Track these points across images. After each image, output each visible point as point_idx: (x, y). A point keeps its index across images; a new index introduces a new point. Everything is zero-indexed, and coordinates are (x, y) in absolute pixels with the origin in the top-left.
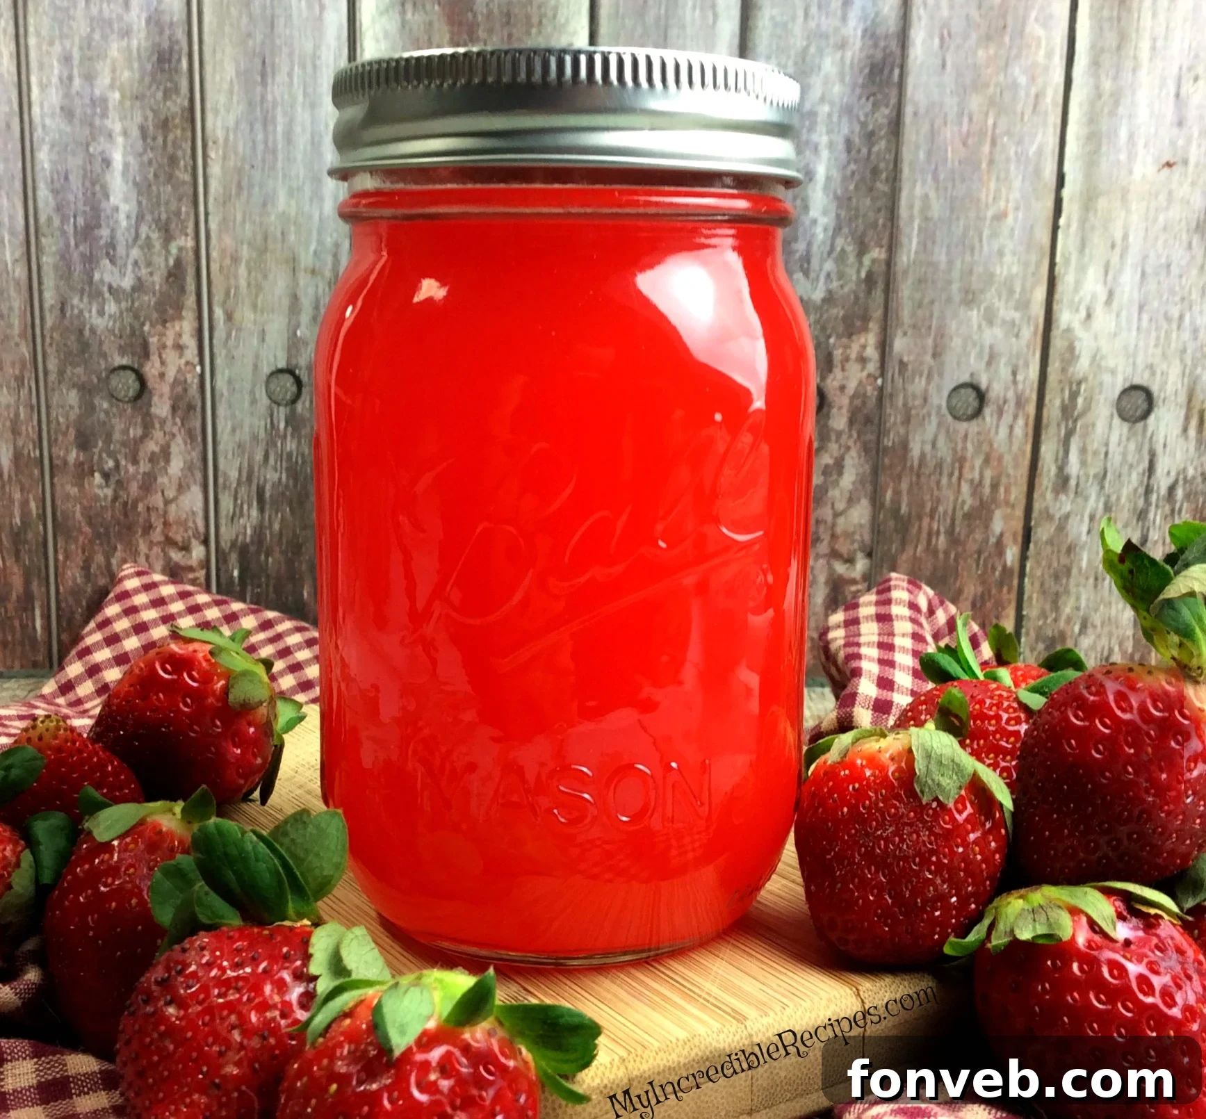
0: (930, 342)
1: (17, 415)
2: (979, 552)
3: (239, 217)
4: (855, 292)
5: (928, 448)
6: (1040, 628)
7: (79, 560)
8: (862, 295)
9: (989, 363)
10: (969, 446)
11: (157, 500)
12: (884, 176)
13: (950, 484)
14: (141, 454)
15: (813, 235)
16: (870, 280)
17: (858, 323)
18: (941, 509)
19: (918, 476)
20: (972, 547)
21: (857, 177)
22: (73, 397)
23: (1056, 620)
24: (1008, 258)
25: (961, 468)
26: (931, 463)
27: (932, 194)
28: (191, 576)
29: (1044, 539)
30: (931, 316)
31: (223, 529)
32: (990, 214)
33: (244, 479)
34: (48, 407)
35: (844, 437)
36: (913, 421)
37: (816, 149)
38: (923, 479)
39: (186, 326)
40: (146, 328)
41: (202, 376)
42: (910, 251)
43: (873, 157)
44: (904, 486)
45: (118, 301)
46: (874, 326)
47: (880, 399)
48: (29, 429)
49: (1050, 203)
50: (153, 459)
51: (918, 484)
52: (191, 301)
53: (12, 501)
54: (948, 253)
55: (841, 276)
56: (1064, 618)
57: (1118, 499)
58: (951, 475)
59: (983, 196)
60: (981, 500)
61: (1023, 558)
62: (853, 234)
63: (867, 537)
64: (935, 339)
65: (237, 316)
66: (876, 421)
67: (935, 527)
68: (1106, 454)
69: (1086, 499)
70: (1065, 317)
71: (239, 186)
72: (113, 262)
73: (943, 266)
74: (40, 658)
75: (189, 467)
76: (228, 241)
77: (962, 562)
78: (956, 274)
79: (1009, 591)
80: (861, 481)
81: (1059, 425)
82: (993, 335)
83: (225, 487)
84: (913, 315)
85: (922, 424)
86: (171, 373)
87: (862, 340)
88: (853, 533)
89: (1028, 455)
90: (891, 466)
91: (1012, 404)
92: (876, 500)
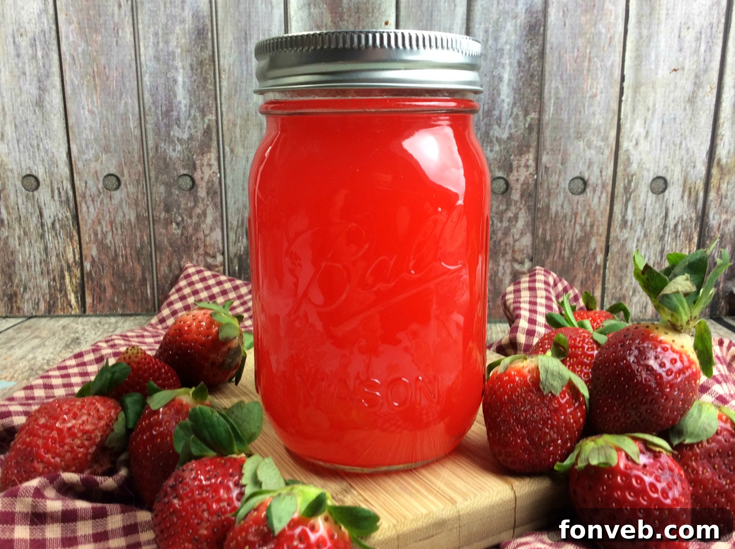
0: (560, 157)
1: (137, 197)
2: (584, 258)
3: (236, 105)
4: (523, 134)
5: (559, 208)
6: (614, 293)
7: (166, 263)
8: (526, 135)
9: (589, 167)
10: (579, 207)
11: (201, 235)
12: (536, 78)
13: (570, 225)
14: (193, 214)
15: (502, 107)
16: (530, 128)
17: (525, 149)
18: (566, 238)
19: (555, 222)
20: (581, 255)
21: (523, 79)
22: (162, 189)
23: (621, 289)
24: (597, 117)
25: (575, 218)
26: (561, 215)
27: (560, 86)
28: (217, 269)
29: (615, 250)
30: (560, 145)
31: (231, 248)
32: (588, 95)
33: (240, 225)
34: (151, 193)
35: (519, 203)
36: (552, 196)
37: (503, 67)
38: (557, 223)
39: (213, 155)
40: (195, 157)
41: (220, 178)
42: (549, 114)
43: (531, 69)
44: (548, 227)
45: (182, 145)
46: (532, 150)
47: (536, 185)
48: (143, 204)
49: (618, 89)
50: (199, 216)
51: (554, 225)
52: (214, 144)
53: (136, 236)
54: (568, 114)
55: (516, 126)
56: (625, 288)
57: (651, 231)
58: (571, 221)
59: (585, 87)
60: (585, 233)
61: (605, 260)
62: (522, 106)
63: (530, 251)
64: (562, 156)
65: (236, 150)
66: (534, 195)
67: (563, 246)
68: (645, 209)
69: (635, 231)
70: (625, 144)
71: (236, 91)
72: (179, 127)
73: (566, 121)
74: (150, 307)
75: (215, 220)
76: (231, 116)
77: (576, 262)
78: (572, 124)
79: (599, 276)
80: (527, 224)
81: (623, 196)
82: (591, 153)
83: (231, 229)
84: (552, 144)
85: (556, 197)
86: (206, 177)
87: (527, 157)
88: (523, 250)
89: (608, 211)
90: (542, 217)
91: (600, 186)
92: (534, 234)
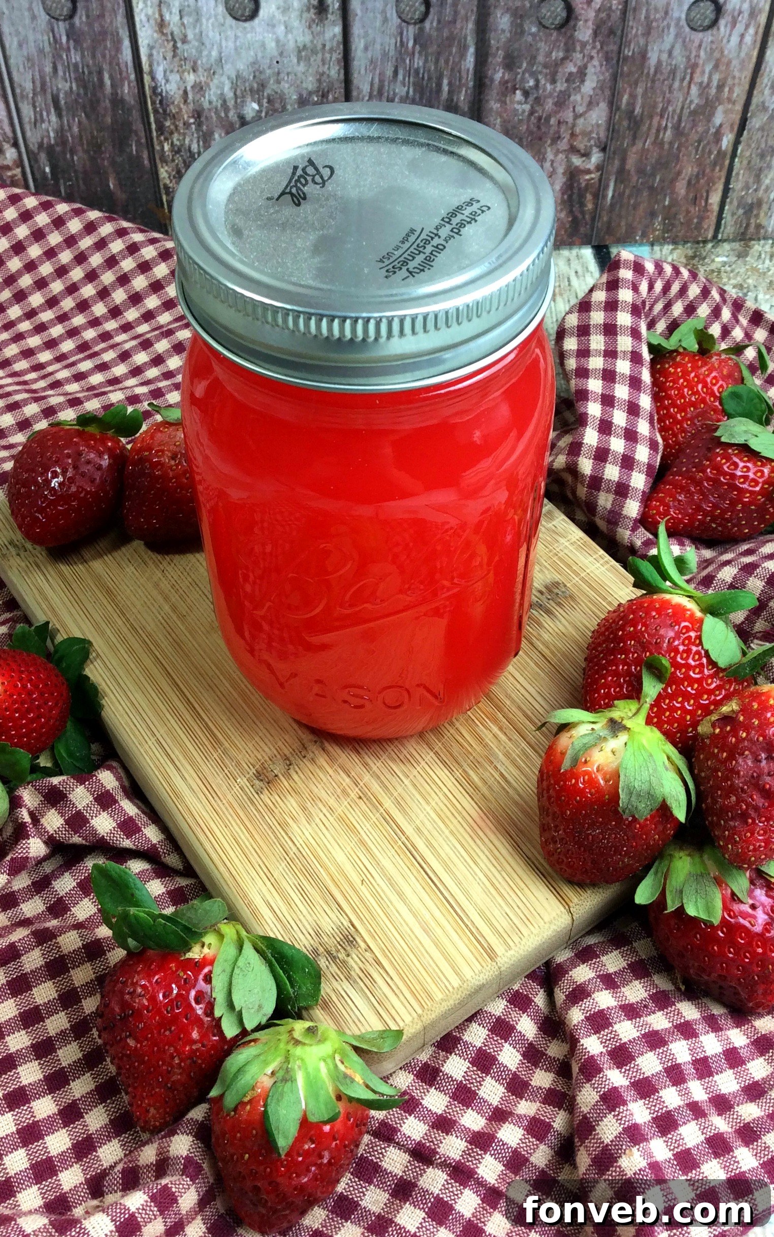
2: (699, 142)
5: (664, 57)
6: (742, 197)
10: (702, 53)
13: (681, 88)
18: (670, 109)
19: (653, 81)
20: (694, 136)
23: (756, 190)
25: (692, 74)
26: (666, 70)
28: (9, 172)
29: (757, 126)
31: (29, 134)
33: (38, 89)
35: (588, 47)
36: (654, 33)
38: (657, 83)
44: (640, 90)
47: (624, 12)
51: (652, 88)
56: (763, 187)
58: (683, 80)
60: (707, 99)
61: (737, 142)
63: (602, 135)
66: (619, 33)
67: (664, 124)
77: (683, 149)
79: (720, 171)
80: (601, 87)
85: (661, 36)
88: (591, 132)
89: (754, 60)
90: (630, 73)
91: (746, 15)
92: (613, 104)
